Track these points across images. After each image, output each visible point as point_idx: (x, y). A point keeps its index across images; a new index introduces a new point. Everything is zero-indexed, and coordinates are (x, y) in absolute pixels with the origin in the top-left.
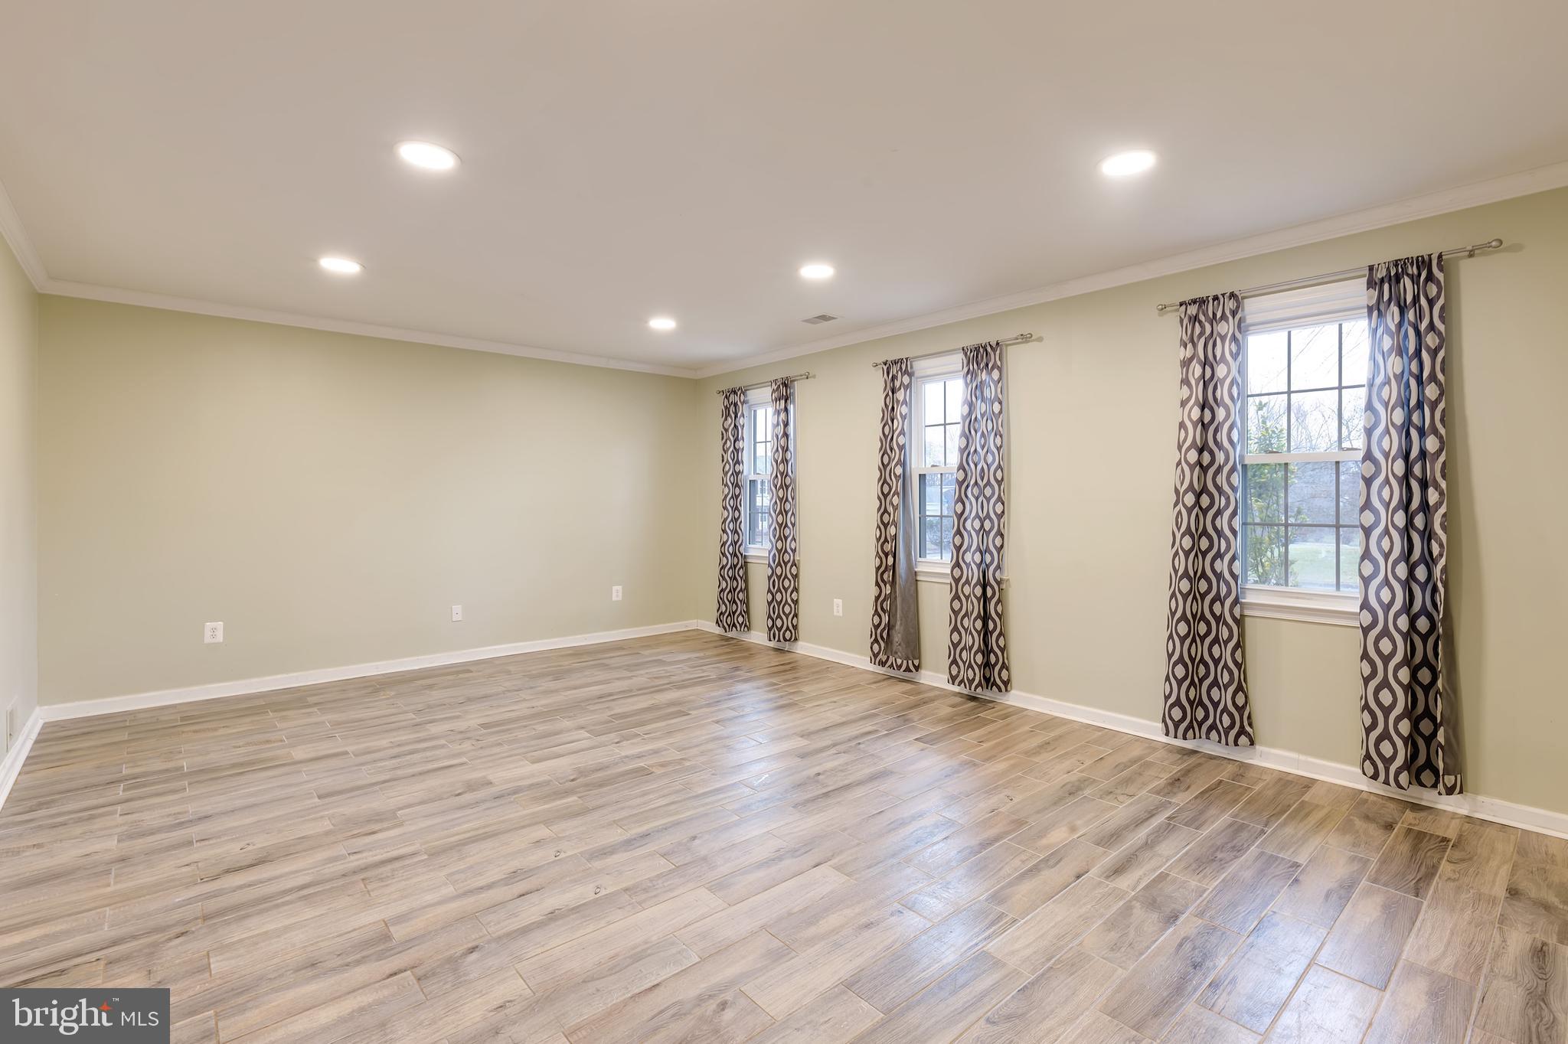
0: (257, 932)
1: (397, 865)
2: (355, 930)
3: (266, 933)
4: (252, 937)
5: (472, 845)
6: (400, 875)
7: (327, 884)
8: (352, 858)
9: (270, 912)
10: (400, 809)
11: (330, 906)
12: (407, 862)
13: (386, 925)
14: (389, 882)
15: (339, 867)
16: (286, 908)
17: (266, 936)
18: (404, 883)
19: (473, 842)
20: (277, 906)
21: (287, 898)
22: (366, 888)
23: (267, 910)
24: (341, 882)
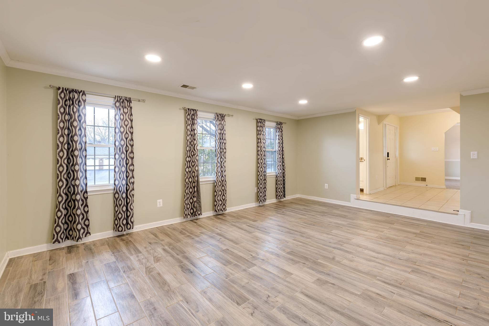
0: (442, 293)
1: (387, 281)
2: (417, 276)
3: (440, 291)
4: (444, 293)
5: (363, 271)
6: (391, 278)
7: (411, 291)
8: (395, 292)
9: (435, 295)
10: (356, 295)
11: (417, 285)
12: (384, 280)
13: (410, 273)
14: (396, 279)
15: (402, 292)
16: (429, 293)
17: (440, 290)
18: (393, 276)
19: (361, 271)
20: (431, 295)
21: (426, 295)
22: (403, 282)
23: (435, 296)
24: (407, 288)
